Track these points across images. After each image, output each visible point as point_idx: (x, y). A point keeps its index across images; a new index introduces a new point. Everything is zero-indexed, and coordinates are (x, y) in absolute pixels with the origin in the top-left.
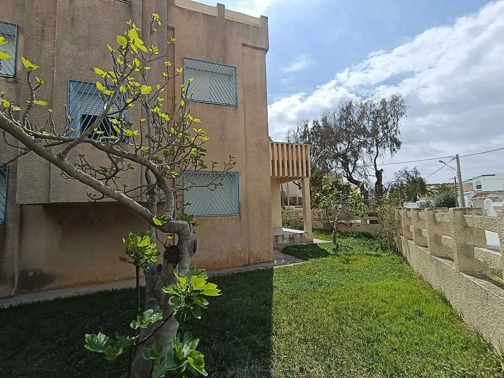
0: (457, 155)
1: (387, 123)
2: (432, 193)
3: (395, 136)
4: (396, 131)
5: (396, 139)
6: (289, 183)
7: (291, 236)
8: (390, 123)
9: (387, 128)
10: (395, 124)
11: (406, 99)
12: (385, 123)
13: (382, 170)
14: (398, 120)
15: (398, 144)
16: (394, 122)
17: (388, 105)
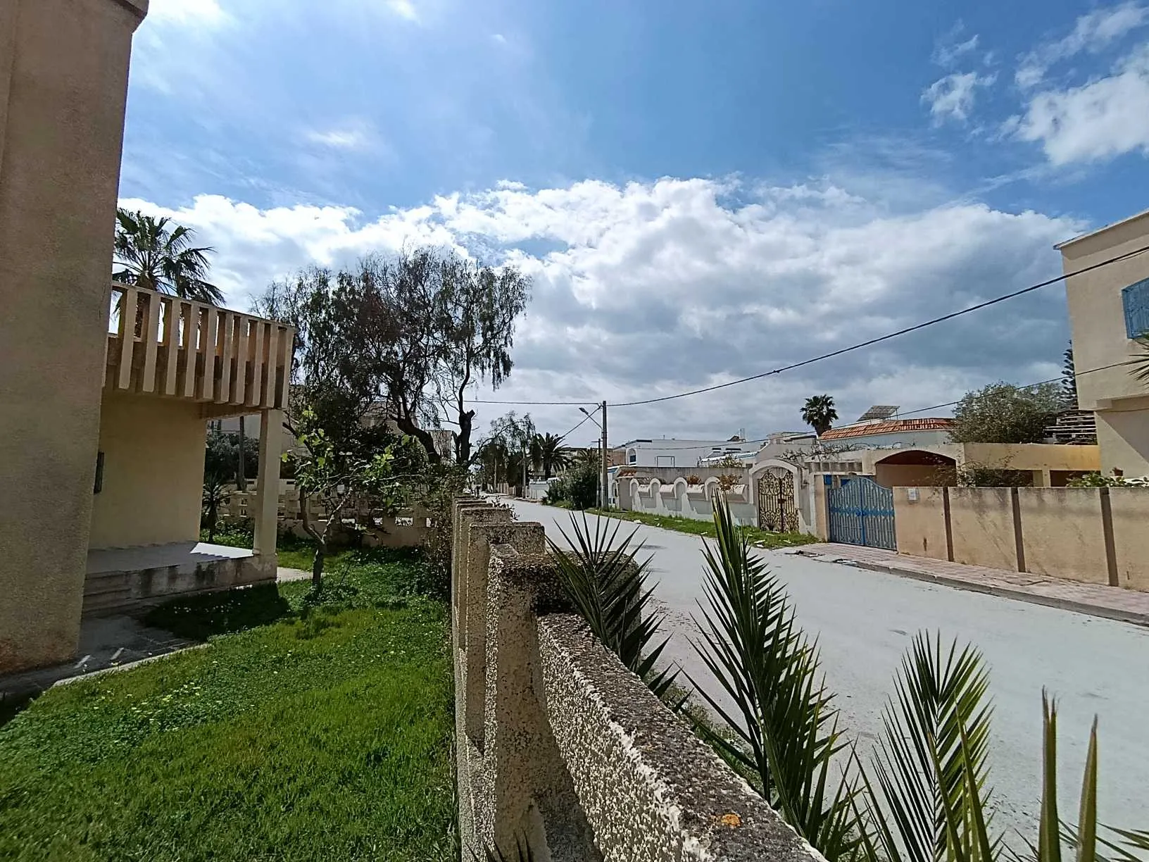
0: (605, 402)
1: (492, 319)
2: (574, 464)
3: (503, 348)
4: (506, 338)
5: (504, 354)
6: (224, 420)
7: (204, 567)
8: (497, 321)
9: (491, 328)
10: (505, 323)
11: (526, 283)
12: (488, 318)
13: (472, 413)
14: (511, 319)
15: (508, 365)
16: (504, 320)
17: (497, 284)
